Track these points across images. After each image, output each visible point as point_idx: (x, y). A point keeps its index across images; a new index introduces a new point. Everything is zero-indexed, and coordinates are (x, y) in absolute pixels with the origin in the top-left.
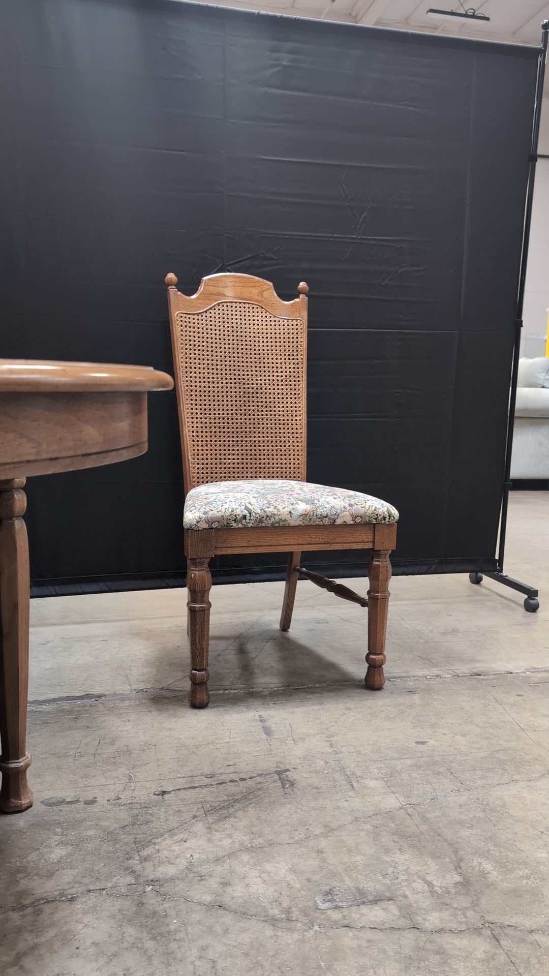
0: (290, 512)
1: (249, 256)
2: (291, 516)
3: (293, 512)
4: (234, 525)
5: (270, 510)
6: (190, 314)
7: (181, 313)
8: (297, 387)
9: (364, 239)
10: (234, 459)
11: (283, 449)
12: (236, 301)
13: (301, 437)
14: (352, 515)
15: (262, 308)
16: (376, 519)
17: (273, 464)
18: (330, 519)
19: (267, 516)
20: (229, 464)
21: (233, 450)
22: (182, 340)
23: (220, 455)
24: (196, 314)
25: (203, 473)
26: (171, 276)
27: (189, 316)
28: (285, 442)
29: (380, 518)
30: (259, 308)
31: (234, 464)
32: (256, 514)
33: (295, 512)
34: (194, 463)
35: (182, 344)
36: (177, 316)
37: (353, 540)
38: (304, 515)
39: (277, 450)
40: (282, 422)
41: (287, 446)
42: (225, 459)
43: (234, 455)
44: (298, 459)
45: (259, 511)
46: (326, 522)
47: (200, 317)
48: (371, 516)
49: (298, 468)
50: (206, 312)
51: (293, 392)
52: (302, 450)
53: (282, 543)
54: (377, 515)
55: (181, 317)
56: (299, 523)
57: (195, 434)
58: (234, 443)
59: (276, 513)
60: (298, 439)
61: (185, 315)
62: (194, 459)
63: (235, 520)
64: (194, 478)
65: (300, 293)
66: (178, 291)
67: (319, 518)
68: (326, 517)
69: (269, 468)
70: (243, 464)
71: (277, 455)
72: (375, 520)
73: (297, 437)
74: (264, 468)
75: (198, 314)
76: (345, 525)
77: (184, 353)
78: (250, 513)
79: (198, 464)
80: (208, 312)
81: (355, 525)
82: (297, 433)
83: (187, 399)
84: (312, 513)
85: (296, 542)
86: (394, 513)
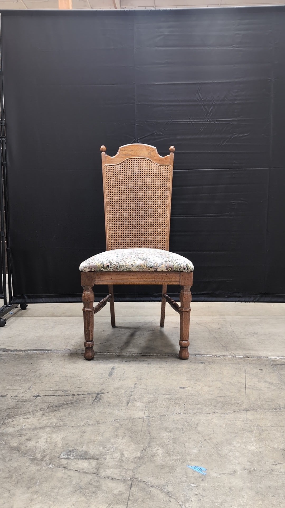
0: (132, 264)
1: (149, 134)
2: (132, 267)
3: (133, 264)
4: (103, 270)
5: (122, 263)
6: (112, 165)
7: (107, 165)
8: (166, 201)
9: (212, 121)
10: (130, 238)
11: (157, 233)
12: (136, 158)
13: (167, 227)
14: (166, 267)
15: (150, 160)
16: (180, 269)
17: (151, 240)
18: (154, 268)
19: (120, 266)
20: (128, 240)
21: (130, 233)
22: (107, 178)
23: (124, 235)
24: (115, 165)
25: (114, 245)
26: (103, 147)
27: (111, 166)
28: (158, 229)
29: (181, 269)
30: (149, 160)
31: (130, 240)
32: (114, 265)
33: (135, 264)
34: (110, 240)
35: (107, 180)
36: (105, 166)
37: (168, 280)
38: (140, 266)
39: (153, 233)
40: (157, 219)
41: (159, 231)
42: (126, 238)
43: (130, 235)
44: (165, 238)
45: (115, 263)
46: (152, 270)
47: (117, 167)
48: (177, 267)
49: (165, 243)
50: (120, 164)
51: (163, 203)
52: (167, 233)
53: (129, 280)
54: (180, 267)
55: (107, 167)
56: (136, 270)
57: (111, 225)
58: (131, 230)
59: (124, 264)
60: (165, 228)
61: (109, 166)
62: (110, 238)
63: (103, 268)
64: (110, 247)
65: (171, 152)
66: (106, 154)
67: (148, 268)
68: (151, 267)
69: (149, 243)
70: (135, 240)
71: (153, 236)
72: (179, 270)
73: (165, 227)
74: (146, 242)
75: (116, 165)
76: (162, 272)
77: (107, 185)
78: (111, 264)
79: (112, 240)
80: (122, 164)
81: (168, 272)
82: (164, 225)
83: (108, 208)
84: (144, 265)
85: (137, 280)
86: (190, 267)
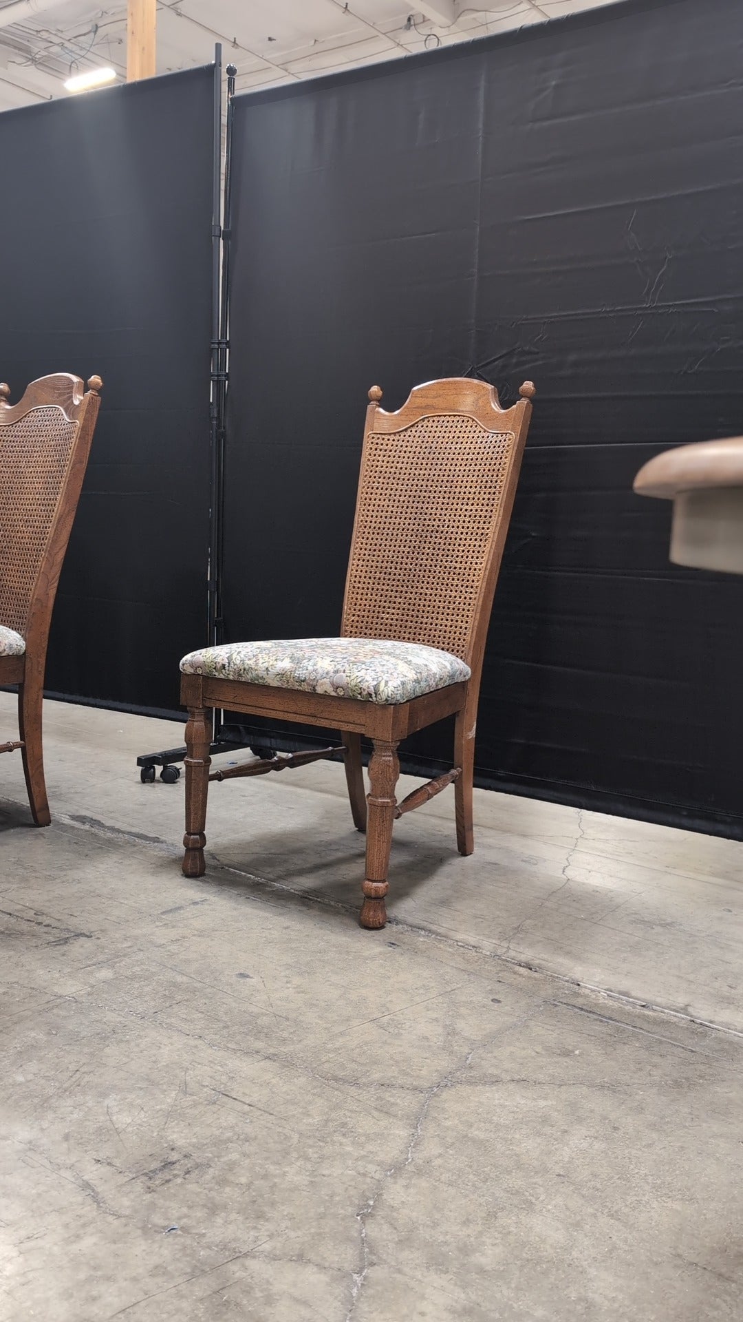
0: (267, 668)
1: (505, 352)
2: (268, 674)
3: (270, 669)
4: (217, 674)
5: (249, 662)
6: (385, 434)
7: (375, 434)
8: (486, 526)
10: (393, 614)
11: (452, 606)
12: (444, 414)
13: (476, 593)
14: (333, 684)
15: (473, 420)
16: (360, 694)
17: (436, 625)
18: (308, 684)
19: (245, 670)
20: (387, 619)
21: (395, 603)
22: (368, 465)
23: (379, 607)
24: (393, 433)
25: (357, 627)
26: (375, 389)
27: (383, 436)
28: (455, 597)
29: (364, 693)
30: (471, 421)
31: (392, 619)
32: (235, 665)
33: (272, 669)
34: (349, 614)
35: (367, 471)
36: (368, 437)
37: (343, 719)
38: (281, 675)
39: (444, 608)
40: (457, 571)
41: (457, 603)
42: (383, 613)
43: (394, 608)
44: (467, 622)
45: (238, 662)
46: (305, 687)
47: (397, 437)
48: (354, 689)
49: (465, 634)
50: (406, 430)
51: (480, 532)
52: (473, 610)
53: (267, 707)
54: (361, 688)
55: (373, 438)
56: (275, 683)
57: (357, 580)
58: (397, 594)
59: (253, 667)
60: (471, 595)
61: (379, 436)
62: (350, 609)
63: (215, 668)
64: (346, 631)
65: (523, 397)
66: (379, 406)
67: (297, 682)
68: (304, 681)
69: (430, 630)
70: (402, 621)
71: (443, 614)
72: (359, 696)
73: (471, 593)
74: (425, 629)
75: (395, 434)
76: (325, 696)
77: (367, 482)
78: (229, 663)
79: (354, 615)
80: (409, 431)
81: (339, 698)
82: (472, 587)
83: (358, 538)
84: (289, 673)
85: (282, 709)
86: (383, 691)
